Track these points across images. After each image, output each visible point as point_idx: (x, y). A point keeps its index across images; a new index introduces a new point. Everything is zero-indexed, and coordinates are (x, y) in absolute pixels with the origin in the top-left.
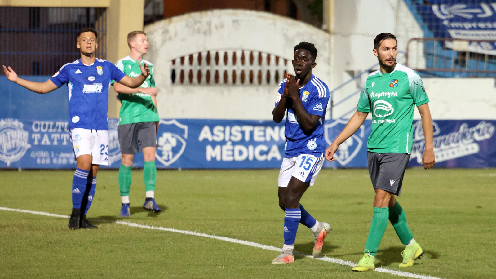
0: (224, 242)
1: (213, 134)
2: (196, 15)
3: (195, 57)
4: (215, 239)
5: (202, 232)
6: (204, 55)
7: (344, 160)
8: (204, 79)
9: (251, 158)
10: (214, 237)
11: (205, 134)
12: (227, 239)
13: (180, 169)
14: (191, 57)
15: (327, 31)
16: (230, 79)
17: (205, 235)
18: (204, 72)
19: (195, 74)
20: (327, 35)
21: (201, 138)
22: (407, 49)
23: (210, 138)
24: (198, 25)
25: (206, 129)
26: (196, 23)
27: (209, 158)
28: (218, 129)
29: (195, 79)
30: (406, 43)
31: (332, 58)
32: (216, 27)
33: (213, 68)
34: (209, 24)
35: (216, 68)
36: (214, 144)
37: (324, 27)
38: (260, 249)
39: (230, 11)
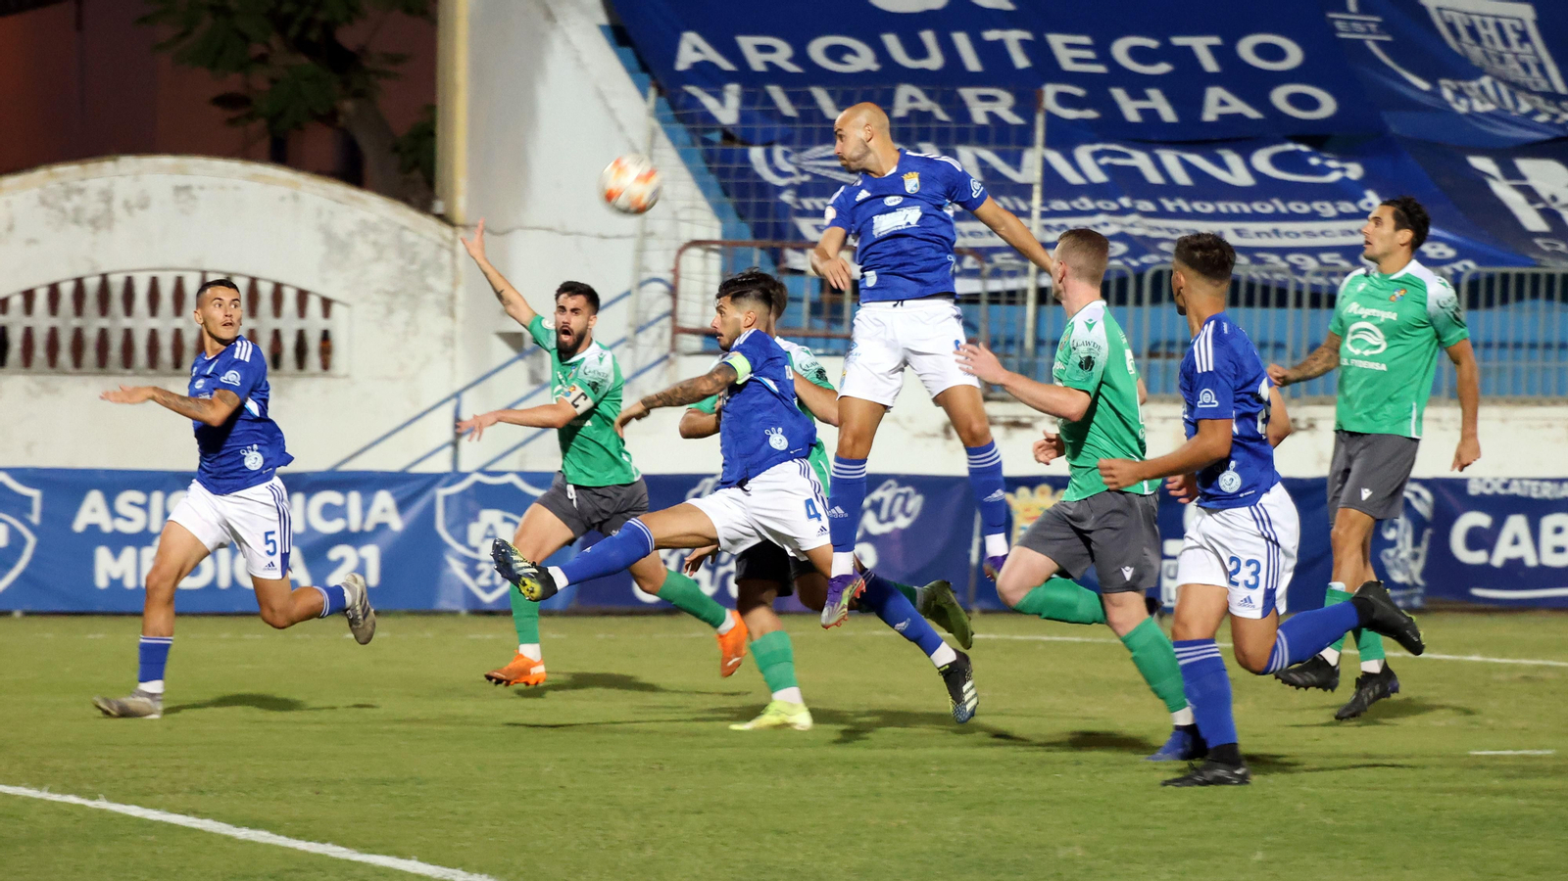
0: (127, 818)
1: (114, 514)
2: (68, 172)
3: (67, 289)
4: (101, 811)
5: (65, 791)
6: (92, 284)
7: (489, 589)
8: (90, 355)
9: (224, 582)
10: (102, 804)
11: (92, 511)
12: (135, 811)
13: (17, 614)
14: (54, 291)
15: (445, 219)
16: (166, 354)
17: (73, 799)
18: (91, 335)
19: (65, 340)
20: (447, 231)
21: (79, 525)
22: (676, 271)
23: (107, 525)
24: (76, 200)
25: (95, 499)
26: (69, 193)
27: (102, 582)
28: (126, 499)
29: (65, 357)
30: (673, 254)
31: (461, 294)
32: (127, 206)
33: (117, 323)
34: (107, 197)
35: (127, 322)
36: (117, 542)
37: (439, 207)
38: (229, 839)
39: (167, 161)
